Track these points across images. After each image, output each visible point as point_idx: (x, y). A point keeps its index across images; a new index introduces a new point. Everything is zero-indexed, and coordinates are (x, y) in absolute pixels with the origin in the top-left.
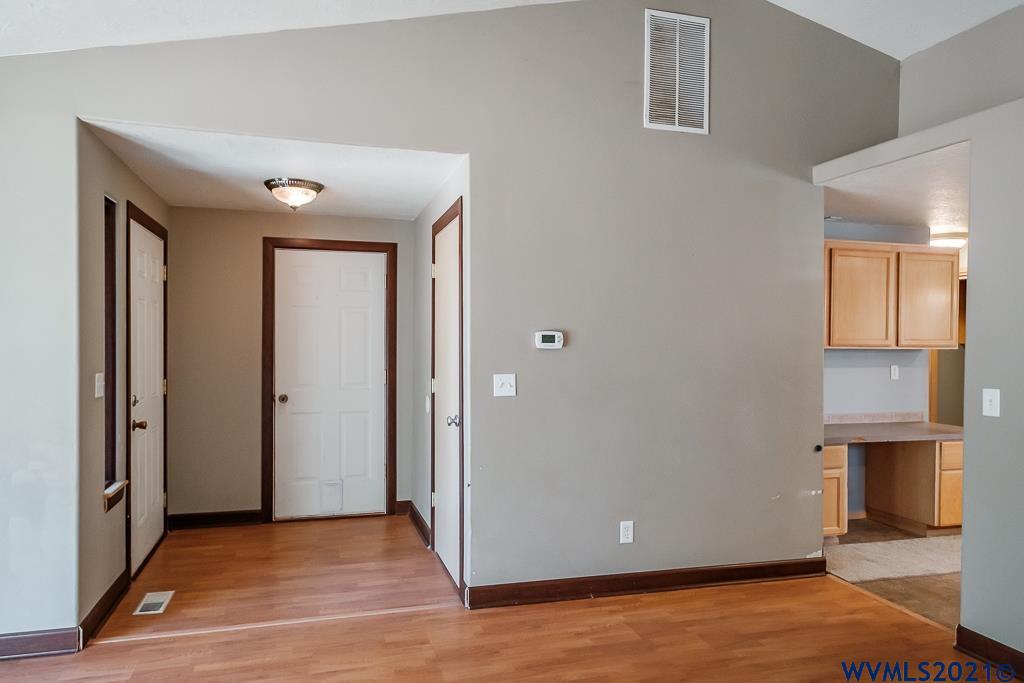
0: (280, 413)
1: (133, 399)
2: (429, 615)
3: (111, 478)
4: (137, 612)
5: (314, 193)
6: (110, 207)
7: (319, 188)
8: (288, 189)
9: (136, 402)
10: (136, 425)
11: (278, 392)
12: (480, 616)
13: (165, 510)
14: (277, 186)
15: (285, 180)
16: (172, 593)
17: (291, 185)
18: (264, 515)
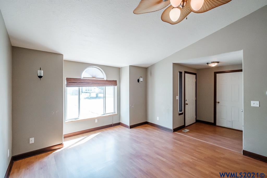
0: (218, 105)
1: (186, 100)
2: (231, 151)
3: (181, 110)
4: (182, 131)
5: (217, 64)
6: (181, 73)
7: (218, 62)
8: (211, 64)
9: (186, 101)
10: (187, 104)
11: (217, 101)
12: (244, 157)
13: (196, 118)
14: (209, 64)
15: (210, 62)
16: (189, 130)
17: (212, 63)
18: (214, 124)
